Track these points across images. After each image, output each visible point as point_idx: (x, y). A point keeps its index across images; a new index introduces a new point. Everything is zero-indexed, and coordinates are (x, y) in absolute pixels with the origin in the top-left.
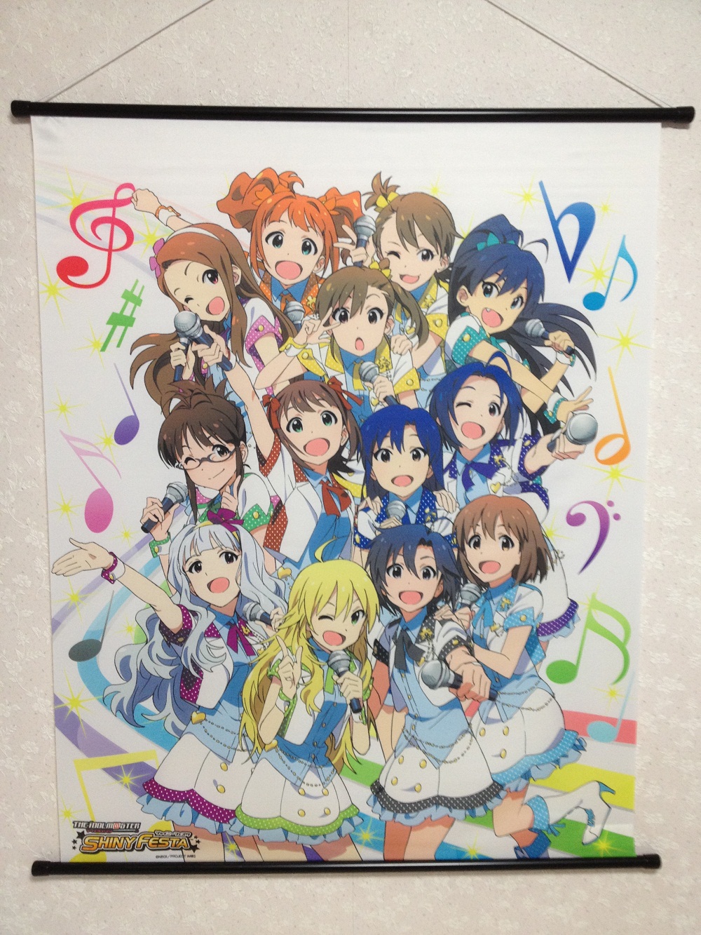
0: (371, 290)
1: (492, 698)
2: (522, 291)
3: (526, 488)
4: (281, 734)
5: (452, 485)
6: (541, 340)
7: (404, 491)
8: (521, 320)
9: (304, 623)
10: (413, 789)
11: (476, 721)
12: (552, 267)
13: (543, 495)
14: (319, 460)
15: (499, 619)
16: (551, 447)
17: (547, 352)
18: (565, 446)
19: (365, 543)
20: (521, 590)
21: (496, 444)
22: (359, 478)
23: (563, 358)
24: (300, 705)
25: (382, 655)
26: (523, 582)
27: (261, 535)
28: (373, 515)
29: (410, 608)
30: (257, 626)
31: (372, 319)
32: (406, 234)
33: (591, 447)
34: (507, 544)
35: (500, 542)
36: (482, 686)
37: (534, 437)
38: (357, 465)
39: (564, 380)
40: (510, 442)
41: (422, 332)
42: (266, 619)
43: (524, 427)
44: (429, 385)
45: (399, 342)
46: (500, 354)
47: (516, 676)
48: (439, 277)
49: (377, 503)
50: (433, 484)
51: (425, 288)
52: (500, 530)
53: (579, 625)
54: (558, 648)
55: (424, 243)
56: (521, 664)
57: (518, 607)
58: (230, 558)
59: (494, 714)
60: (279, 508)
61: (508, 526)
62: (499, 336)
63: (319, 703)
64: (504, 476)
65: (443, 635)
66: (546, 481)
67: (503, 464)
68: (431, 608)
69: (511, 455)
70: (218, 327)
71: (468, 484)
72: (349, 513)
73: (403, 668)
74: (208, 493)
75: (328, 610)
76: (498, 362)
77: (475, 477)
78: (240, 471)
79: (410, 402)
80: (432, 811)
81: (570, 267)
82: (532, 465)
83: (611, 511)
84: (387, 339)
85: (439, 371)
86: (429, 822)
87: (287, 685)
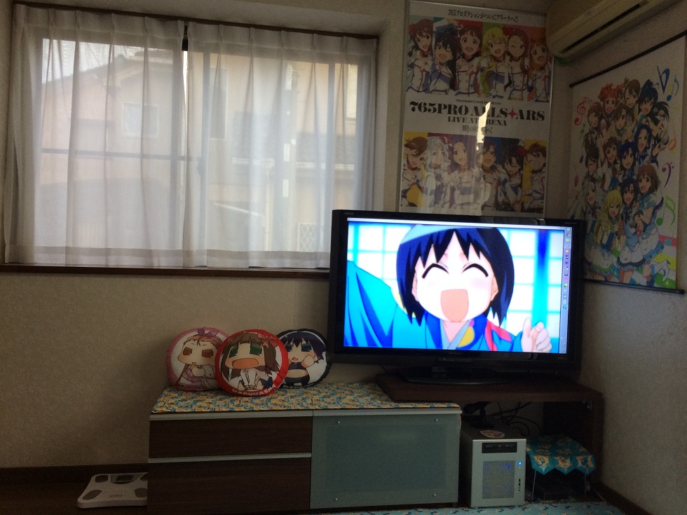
0: (623, 110)
1: (644, 231)
2: (652, 100)
3: (653, 162)
4: (601, 241)
5: (637, 163)
6: (657, 114)
7: (628, 167)
8: (652, 109)
9: (607, 209)
10: (625, 259)
11: (640, 239)
12: (660, 90)
13: (657, 163)
14: (612, 161)
15: (646, 205)
16: (659, 147)
17: (658, 117)
18: (662, 146)
19: (620, 184)
20: (652, 195)
21: (646, 148)
22: (619, 165)
23: (662, 118)
24: (605, 233)
25: (622, 218)
26: (652, 193)
27: (600, 184)
28: (622, 175)
29: (628, 203)
30: (598, 210)
31: (623, 118)
32: (631, 93)
33: (668, 145)
34: (648, 180)
35: (646, 180)
36: (641, 227)
37: (655, 145)
38: (619, 161)
39: (662, 125)
40: (649, 148)
41: (633, 119)
42: (600, 208)
43: (652, 142)
44: (634, 135)
45: (628, 123)
46: (647, 121)
47: (650, 224)
48: (637, 102)
49: (622, 172)
50: (634, 164)
51: (634, 106)
52: (646, 176)
53: (664, 205)
54: (659, 213)
55: (634, 93)
56: (651, 220)
57: (651, 200)
58: (594, 191)
59: (644, 236)
60: (604, 176)
61: (648, 174)
62: (648, 115)
63: (609, 233)
64: (647, 159)
65: (634, 210)
66: (658, 159)
67: (647, 155)
68: (632, 203)
69: (649, 152)
70: (596, 129)
71: (640, 163)
72: (617, 176)
73: (626, 222)
74: (591, 174)
75: (612, 205)
76: (647, 124)
77: (641, 160)
78: (597, 167)
79: (630, 141)
80: (629, 266)
81: (664, 89)
82: (654, 154)
83: (672, 165)
84: (626, 123)
85: (636, 130)
86: (628, 270)
87: (603, 227)
